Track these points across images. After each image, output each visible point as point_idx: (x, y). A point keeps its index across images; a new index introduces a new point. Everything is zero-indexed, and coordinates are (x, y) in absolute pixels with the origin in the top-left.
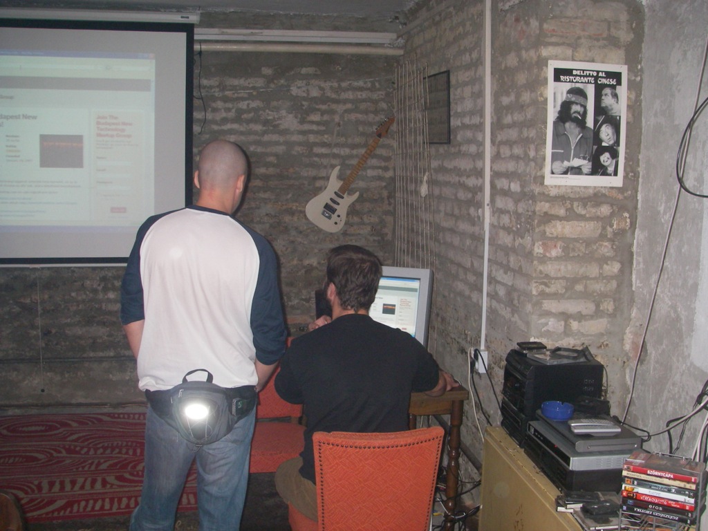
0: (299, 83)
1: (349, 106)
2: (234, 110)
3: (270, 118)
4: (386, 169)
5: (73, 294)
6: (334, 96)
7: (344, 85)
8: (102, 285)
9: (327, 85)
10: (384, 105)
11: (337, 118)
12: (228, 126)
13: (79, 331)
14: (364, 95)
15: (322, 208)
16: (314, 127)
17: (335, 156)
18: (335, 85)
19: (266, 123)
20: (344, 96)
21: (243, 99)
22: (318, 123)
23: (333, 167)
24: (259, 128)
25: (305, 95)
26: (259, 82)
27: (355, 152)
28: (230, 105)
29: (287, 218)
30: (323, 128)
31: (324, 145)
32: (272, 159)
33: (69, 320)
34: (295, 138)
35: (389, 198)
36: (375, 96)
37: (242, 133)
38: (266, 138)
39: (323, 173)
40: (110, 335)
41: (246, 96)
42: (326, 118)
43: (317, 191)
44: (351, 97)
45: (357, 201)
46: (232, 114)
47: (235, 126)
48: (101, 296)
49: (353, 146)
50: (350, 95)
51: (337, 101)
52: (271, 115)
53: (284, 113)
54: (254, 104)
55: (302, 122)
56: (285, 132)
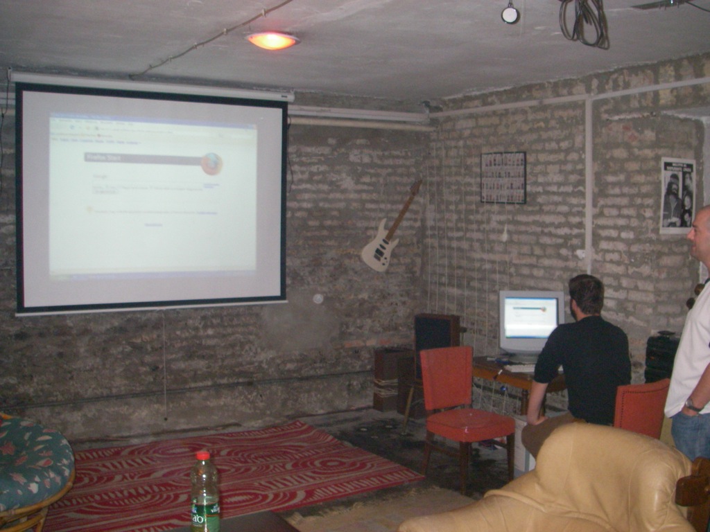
0: (356, 152)
1: (390, 170)
2: (307, 173)
3: (334, 179)
4: (415, 220)
5: (178, 333)
6: (379, 162)
7: (386, 153)
8: (202, 323)
9: (376, 153)
10: (414, 170)
11: (381, 180)
12: (304, 186)
13: (182, 365)
14: (400, 162)
15: (373, 252)
16: (365, 187)
17: (381, 210)
18: (380, 153)
19: (331, 183)
20: (386, 162)
21: (314, 164)
22: (369, 184)
23: (380, 219)
24: (325, 187)
25: (359, 161)
26: (327, 150)
27: (394, 207)
28: (304, 169)
29: (347, 262)
30: (371, 188)
31: (372, 201)
32: (335, 213)
33: (174, 356)
34: (353, 196)
35: (418, 243)
36: (408, 163)
37: (314, 192)
38: (331, 196)
39: (373, 224)
40: (209, 367)
41: (316, 161)
42: (374, 179)
43: (367, 240)
44: (392, 163)
45: (397, 246)
46: (306, 176)
47: (308, 186)
48: (201, 333)
49: (394, 203)
50: (390, 162)
51: (383, 167)
52: (334, 177)
53: (344, 175)
54: (323, 168)
55: (357, 182)
56: (344, 191)
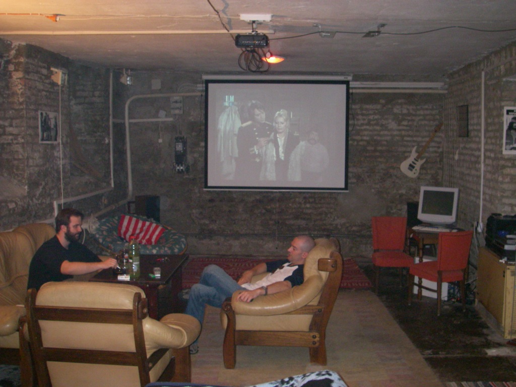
0: (398, 107)
1: (421, 117)
2: (367, 120)
3: (384, 123)
4: (439, 147)
5: (290, 205)
6: (414, 113)
7: (418, 107)
8: (304, 200)
9: (411, 108)
10: (438, 117)
11: (415, 124)
12: (363, 128)
13: (292, 222)
14: (428, 112)
15: (407, 166)
16: (405, 128)
17: (414, 141)
18: (415, 107)
19: (382, 125)
20: (418, 112)
21: (371, 114)
22: (407, 126)
23: (413, 146)
24: (378, 128)
25: (400, 112)
26: (379, 107)
27: (424, 140)
28: (365, 117)
29: (391, 171)
30: (408, 128)
31: (409, 136)
32: (385, 143)
33: (288, 217)
34: (395, 133)
35: (440, 162)
36: (434, 112)
37: (371, 131)
38: (382, 133)
39: (409, 149)
40: (307, 224)
41: (372, 113)
42: (410, 123)
43: (406, 158)
44: (422, 113)
45: (425, 163)
46: (366, 122)
47: (368, 127)
48: (303, 206)
49: (423, 137)
50: (421, 112)
51: (415, 115)
52: (384, 122)
53: (390, 121)
54: (376, 117)
55: (399, 125)
56: (391, 130)
